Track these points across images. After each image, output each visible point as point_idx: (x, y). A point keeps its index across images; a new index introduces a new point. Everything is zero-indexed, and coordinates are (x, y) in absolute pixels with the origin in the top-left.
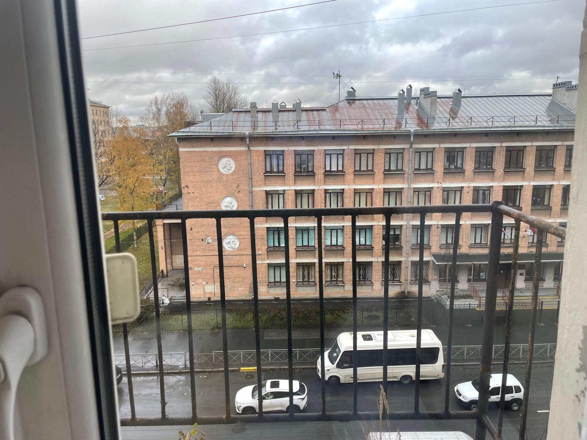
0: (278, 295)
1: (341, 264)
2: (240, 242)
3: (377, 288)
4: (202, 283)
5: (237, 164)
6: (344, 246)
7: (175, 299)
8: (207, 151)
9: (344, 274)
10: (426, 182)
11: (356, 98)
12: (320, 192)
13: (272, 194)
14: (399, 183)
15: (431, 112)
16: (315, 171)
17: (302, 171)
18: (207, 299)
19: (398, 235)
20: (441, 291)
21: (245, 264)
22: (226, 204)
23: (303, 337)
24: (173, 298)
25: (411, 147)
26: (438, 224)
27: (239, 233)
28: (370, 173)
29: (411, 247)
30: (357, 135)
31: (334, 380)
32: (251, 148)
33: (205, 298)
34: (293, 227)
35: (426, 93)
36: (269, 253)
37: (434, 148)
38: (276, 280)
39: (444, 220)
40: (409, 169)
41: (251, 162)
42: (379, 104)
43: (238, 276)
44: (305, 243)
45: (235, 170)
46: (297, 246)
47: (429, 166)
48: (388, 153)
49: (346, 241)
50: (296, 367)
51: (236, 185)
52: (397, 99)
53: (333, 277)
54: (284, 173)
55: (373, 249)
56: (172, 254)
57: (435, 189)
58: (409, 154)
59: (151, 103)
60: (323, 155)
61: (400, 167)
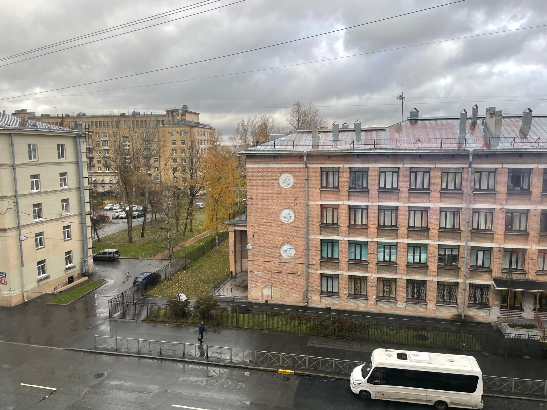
0: (329, 304)
1: (394, 280)
2: (296, 251)
3: (431, 308)
4: (260, 286)
5: (296, 179)
6: (398, 263)
7: (237, 299)
8: (270, 168)
9: (397, 291)
10: (487, 203)
11: (419, 118)
12: (373, 208)
13: (327, 208)
14: (457, 203)
15: (495, 132)
16: (370, 188)
17: (357, 187)
18: (264, 302)
19: (456, 255)
20: (503, 318)
21: (299, 272)
22: (284, 215)
23: (345, 348)
24: (235, 297)
25: (470, 167)
26: (500, 247)
27: (295, 243)
28: (426, 192)
29: (469, 269)
30: (412, 154)
31: (365, 395)
32: (309, 165)
33: (263, 301)
34: (346, 240)
35: (491, 113)
36: (322, 263)
37: (497, 168)
38: (328, 290)
39: (507, 243)
40: (467, 189)
41: (308, 178)
42: (442, 124)
43: (293, 283)
44: (358, 257)
45: (293, 185)
46: (349, 259)
47: (491, 187)
48: (445, 172)
49: (400, 258)
50: (332, 376)
51: (294, 199)
52: (459, 118)
53: (386, 293)
54: (339, 189)
55: (427, 268)
56: (241, 258)
57: (497, 211)
58: (468, 174)
59: (239, 126)
60: (377, 173)
61: (458, 187)
